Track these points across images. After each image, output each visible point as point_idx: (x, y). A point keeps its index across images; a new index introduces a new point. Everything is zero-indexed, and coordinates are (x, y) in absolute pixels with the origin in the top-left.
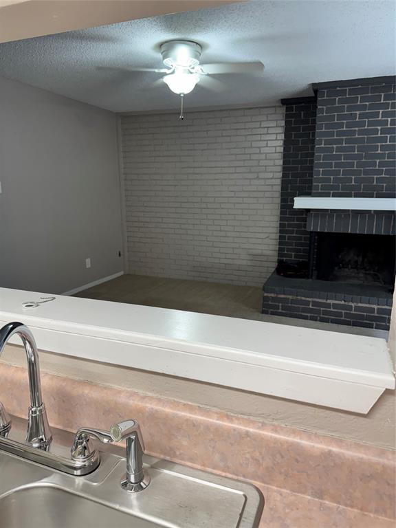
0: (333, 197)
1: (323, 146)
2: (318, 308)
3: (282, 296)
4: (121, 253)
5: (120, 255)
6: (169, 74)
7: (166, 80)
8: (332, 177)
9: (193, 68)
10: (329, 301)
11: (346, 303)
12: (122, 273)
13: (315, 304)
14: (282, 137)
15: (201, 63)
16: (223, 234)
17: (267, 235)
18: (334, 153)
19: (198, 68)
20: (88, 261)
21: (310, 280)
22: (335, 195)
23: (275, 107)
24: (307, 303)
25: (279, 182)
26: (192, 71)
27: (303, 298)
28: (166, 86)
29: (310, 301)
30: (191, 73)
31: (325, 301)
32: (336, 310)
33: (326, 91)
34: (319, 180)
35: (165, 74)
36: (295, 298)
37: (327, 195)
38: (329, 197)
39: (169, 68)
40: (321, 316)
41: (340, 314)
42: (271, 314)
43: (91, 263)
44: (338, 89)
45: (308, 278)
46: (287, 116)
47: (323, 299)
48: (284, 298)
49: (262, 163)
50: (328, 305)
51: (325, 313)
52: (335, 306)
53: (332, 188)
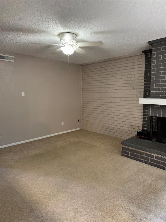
0: (161, 98)
1: (155, 72)
2: (148, 157)
3: (131, 148)
4: (80, 120)
5: (79, 121)
6: (63, 46)
7: (62, 49)
8: (160, 88)
9: (73, 44)
10: (153, 154)
11: (162, 157)
12: (80, 129)
13: (146, 154)
14: (144, 69)
15: (77, 42)
16: (118, 114)
17: (138, 116)
18: (161, 75)
19: (75, 44)
20: (63, 123)
21: (151, 141)
22: (162, 98)
23: (141, 55)
24: (142, 154)
25: (143, 90)
26: (73, 45)
27: (140, 151)
28: (61, 52)
29: (144, 153)
30: (73, 46)
31: (151, 154)
32: (157, 160)
33: (156, 44)
34: (154, 90)
35: (61, 47)
36: (136, 150)
37: (158, 97)
38: (159, 98)
39: (63, 44)
40: (150, 162)
41: (159, 163)
42: (125, 157)
43: (64, 124)
44: (162, 42)
45: (150, 140)
46: (146, 59)
47: (150, 153)
48: (131, 149)
49: (136, 81)
50: (153, 156)
51: (151, 160)
52: (156, 157)
53: (160, 93)
